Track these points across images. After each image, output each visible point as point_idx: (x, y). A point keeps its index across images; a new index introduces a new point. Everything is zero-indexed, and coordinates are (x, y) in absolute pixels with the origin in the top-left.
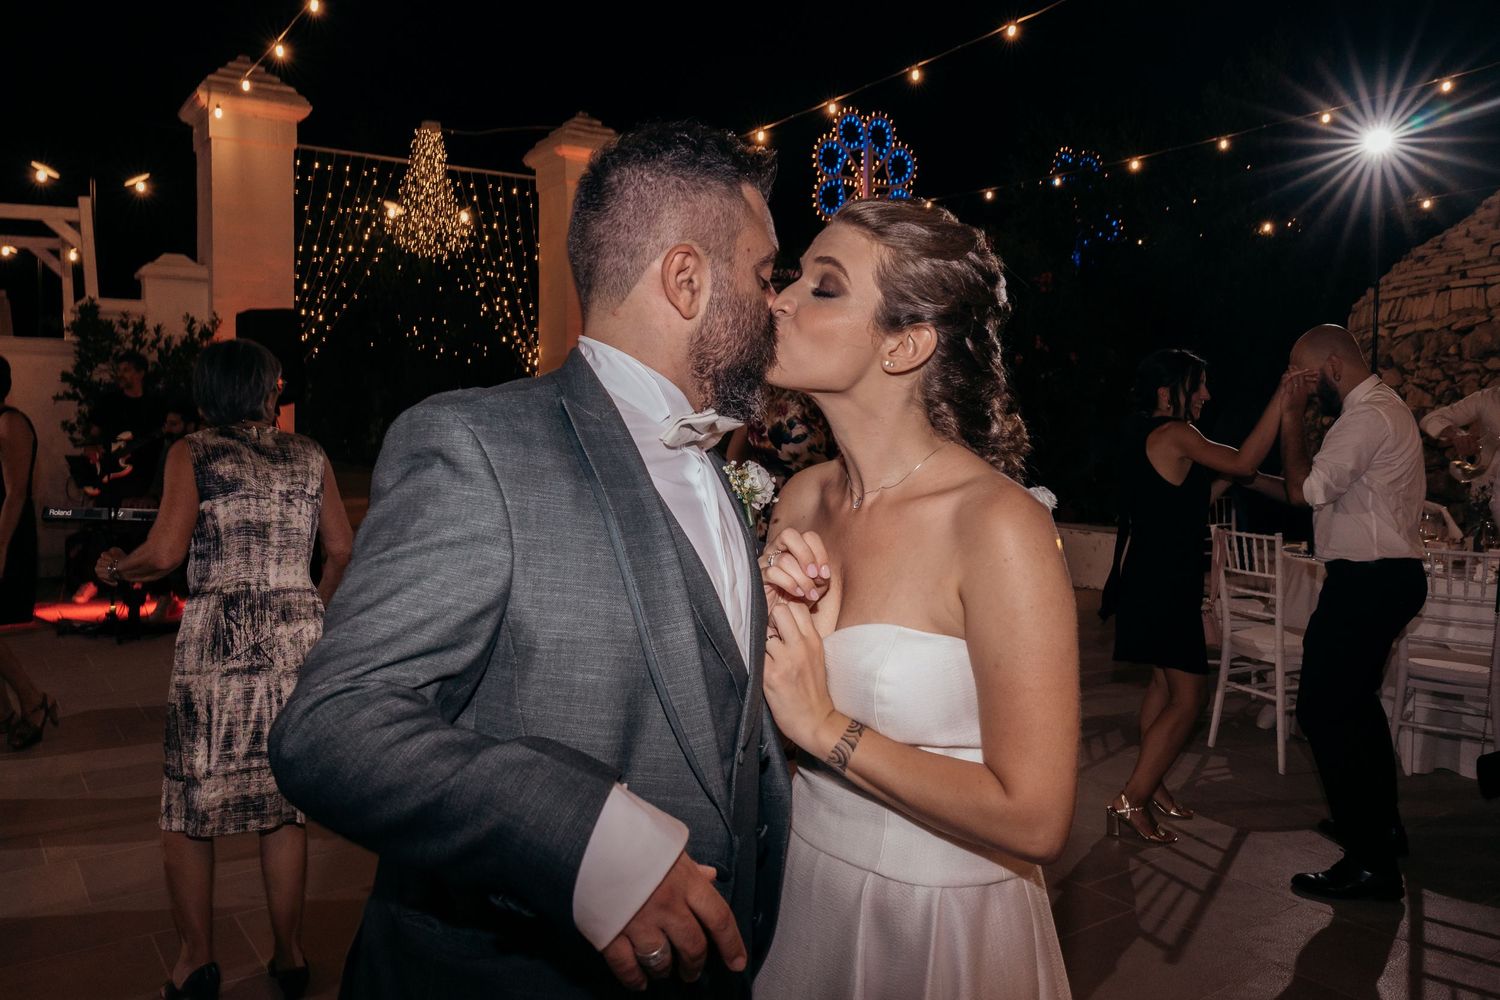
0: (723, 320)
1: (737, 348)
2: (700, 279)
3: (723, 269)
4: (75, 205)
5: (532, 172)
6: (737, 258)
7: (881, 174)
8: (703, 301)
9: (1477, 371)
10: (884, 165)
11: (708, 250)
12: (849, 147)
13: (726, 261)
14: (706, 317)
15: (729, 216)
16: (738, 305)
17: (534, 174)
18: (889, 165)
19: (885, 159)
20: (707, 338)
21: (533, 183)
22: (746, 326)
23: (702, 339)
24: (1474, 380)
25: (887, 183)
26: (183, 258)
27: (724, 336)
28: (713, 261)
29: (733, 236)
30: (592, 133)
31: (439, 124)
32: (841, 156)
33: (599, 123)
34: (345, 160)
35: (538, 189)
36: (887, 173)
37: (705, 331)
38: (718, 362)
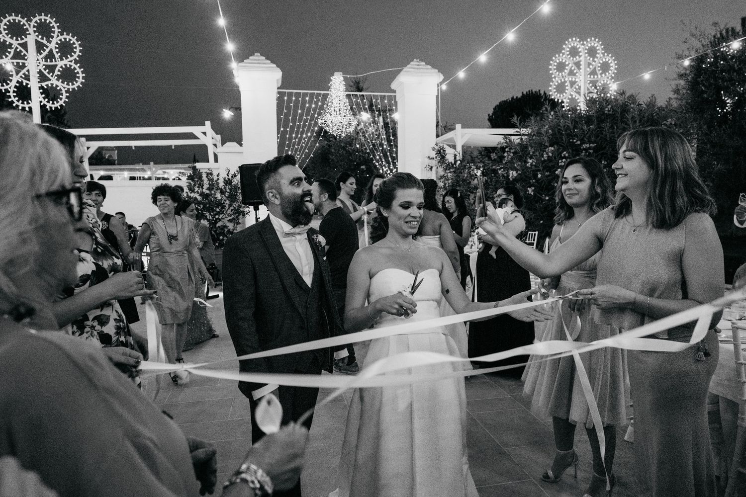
4: (204, 125)
5: (394, 92)
7: (594, 73)
10: (595, 68)
12: (573, 60)
17: (395, 93)
18: (599, 67)
19: (597, 63)
21: (395, 96)
25: (597, 77)
26: (235, 144)
30: (420, 69)
31: (341, 73)
32: (568, 65)
33: (424, 63)
34: (305, 95)
35: (397, 100)
36: (597, 71)
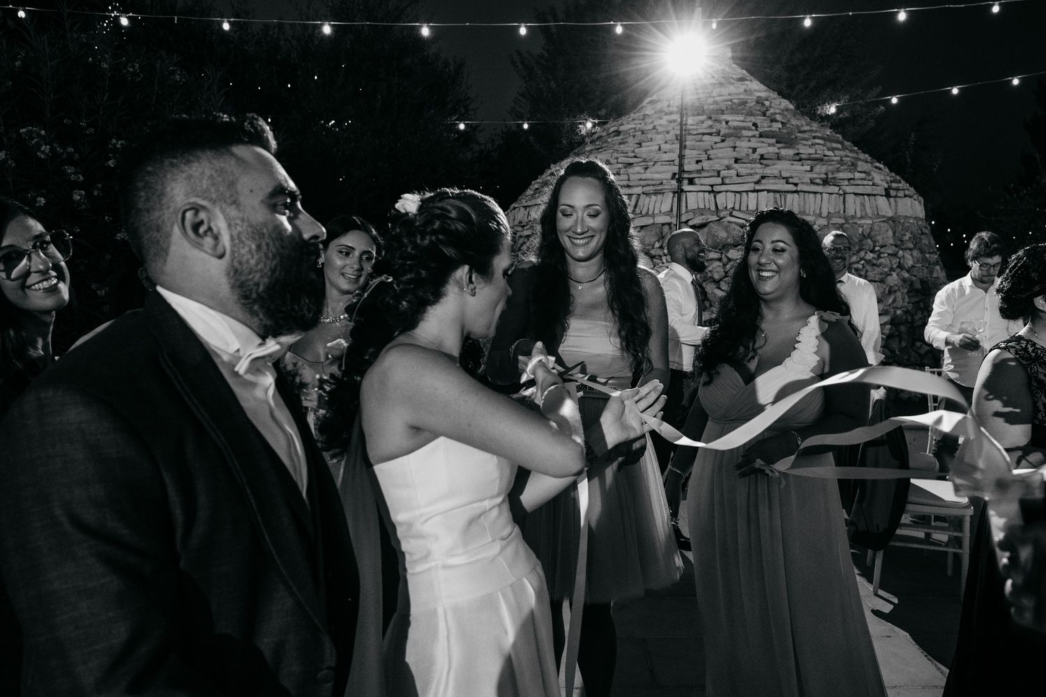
0: (247, 249)
1: (268, 267)
2: (217, 226)
3: (233, 212)
6: (241, 199)
8: (225, 239)
9: (720, 260)
11: (214, 202)
13: (231, 204)
14: (233, 252)
15: (221, 172)
16: (257, 233)
20: (239, 267)
22: (271, 248)
23: (236, 271)
24: (719, 266)
27: (253, 262)
28: (221, 208)
29: (232, 184)
37: (236, 264)
38: (258, 284)
